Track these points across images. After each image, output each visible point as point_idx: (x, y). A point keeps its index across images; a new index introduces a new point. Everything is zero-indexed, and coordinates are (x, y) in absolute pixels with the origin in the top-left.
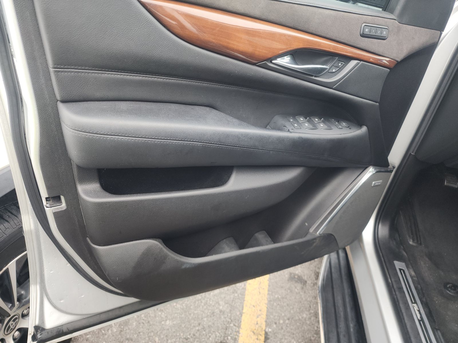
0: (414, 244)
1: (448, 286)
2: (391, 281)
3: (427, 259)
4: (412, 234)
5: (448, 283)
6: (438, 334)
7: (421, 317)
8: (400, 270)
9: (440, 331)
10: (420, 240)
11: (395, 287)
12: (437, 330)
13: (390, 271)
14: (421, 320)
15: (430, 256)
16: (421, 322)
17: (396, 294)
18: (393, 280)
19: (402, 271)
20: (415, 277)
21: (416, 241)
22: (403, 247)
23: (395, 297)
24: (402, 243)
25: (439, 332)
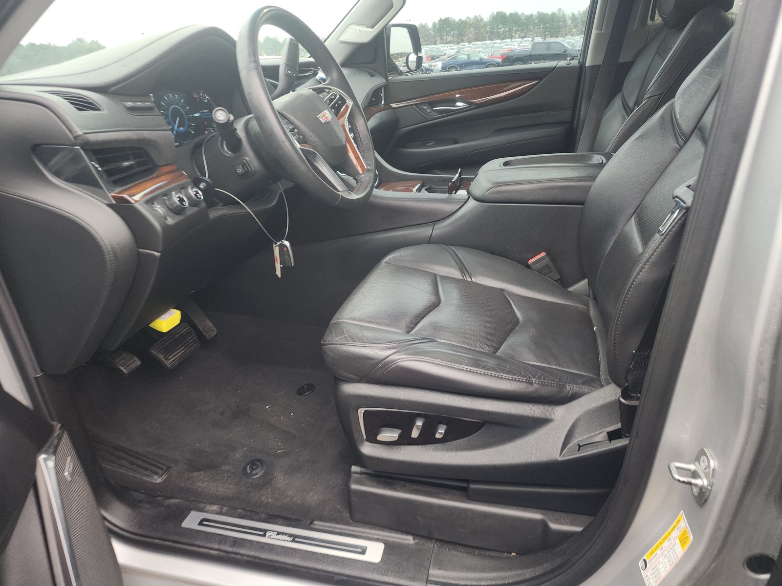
0: (164, 477)
1: (249, 472)
2: (216, 550)
3: (197, 474)
4: (147, 470)
5: (245, 469)
6: (318, 525)
7: (290, 535)
8: (201, 524)
9: (316, 520)
10: (162, 464)
11: (229, 549)
12: (311, 523)
13: (198, 543)
14: (294, 538)
15: (193, 466)
16: (296, 539)
17: (241, 555)
18: (216, 546)
19: (204, 523)
20: (222, 509)
21: (161, 472)
22: (159, 496)
23: (245, 558)
24: (152, 494)
25: (316, 522)
